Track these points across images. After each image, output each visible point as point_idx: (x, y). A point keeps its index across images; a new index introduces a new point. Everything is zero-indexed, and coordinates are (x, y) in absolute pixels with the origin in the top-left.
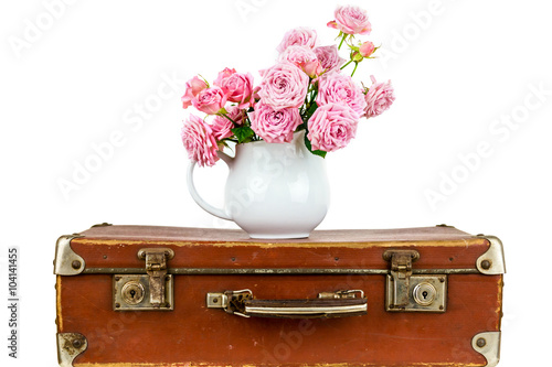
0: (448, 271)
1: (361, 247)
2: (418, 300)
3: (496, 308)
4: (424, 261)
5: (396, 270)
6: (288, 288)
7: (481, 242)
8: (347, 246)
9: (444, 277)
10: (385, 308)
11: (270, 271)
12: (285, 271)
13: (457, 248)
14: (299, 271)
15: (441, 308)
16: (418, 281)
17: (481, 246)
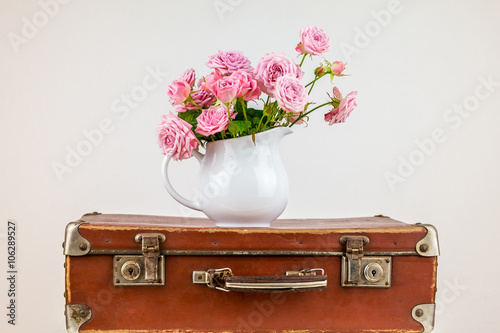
0: (393, 253)
1: (321, 233)
2: (368, 278)
3: (431, 284)
4: (374, 245)
5: (350, 253)
6: (260, 267)
7: (419, 229)
8: (310, 232)
9: (390, 259)
10: (341, 284)
11: (246, 253)
12: (259, 253)
13: (400, 234)
14: (270, 252)
15: (387, 284)
16: (368, 262)
17: (420, 233)
